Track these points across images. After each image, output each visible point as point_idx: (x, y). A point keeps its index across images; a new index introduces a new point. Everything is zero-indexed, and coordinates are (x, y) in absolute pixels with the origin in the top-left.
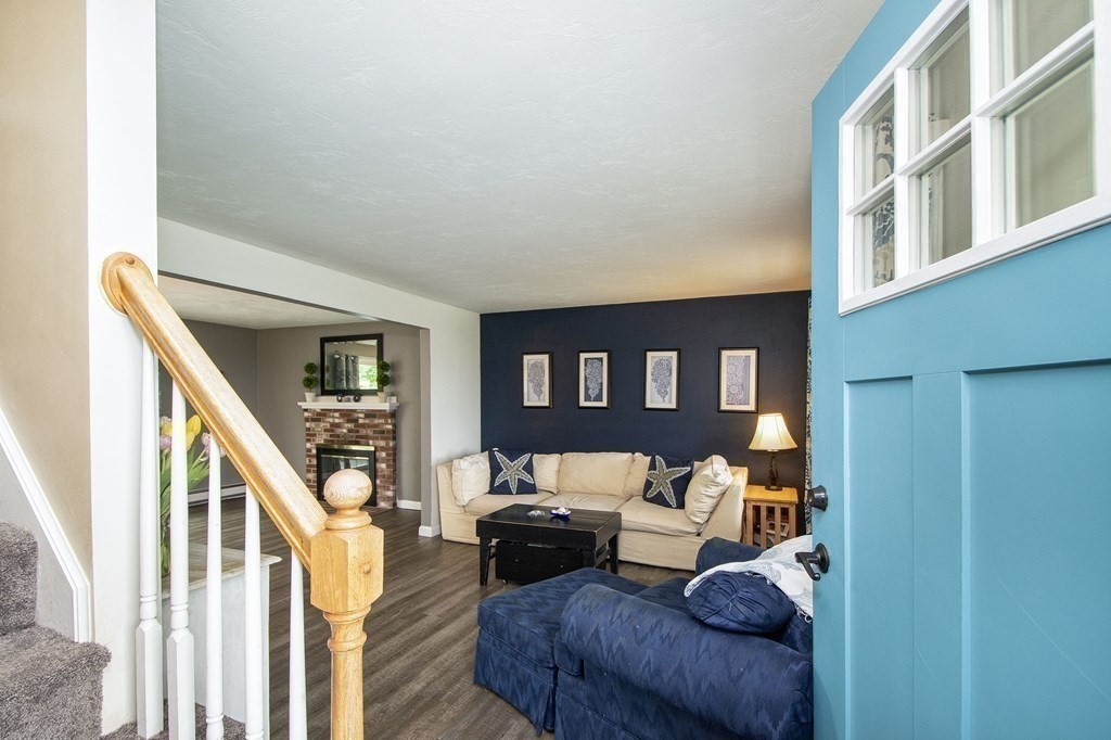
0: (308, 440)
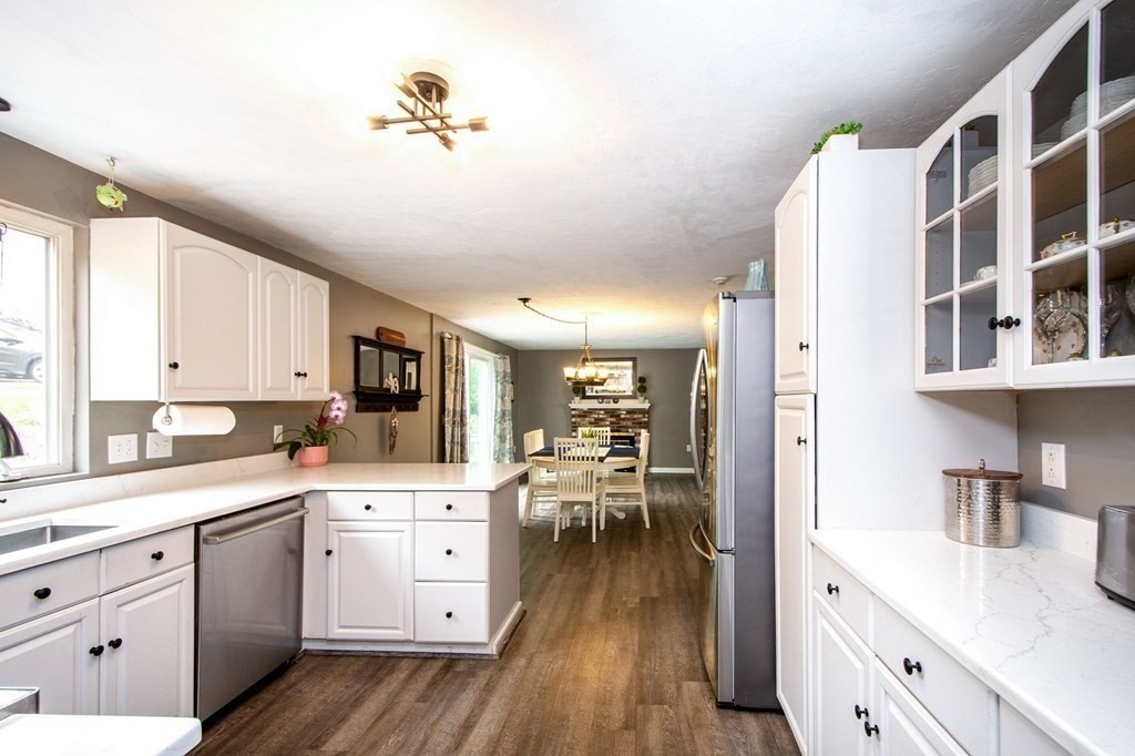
0: (575, 429)
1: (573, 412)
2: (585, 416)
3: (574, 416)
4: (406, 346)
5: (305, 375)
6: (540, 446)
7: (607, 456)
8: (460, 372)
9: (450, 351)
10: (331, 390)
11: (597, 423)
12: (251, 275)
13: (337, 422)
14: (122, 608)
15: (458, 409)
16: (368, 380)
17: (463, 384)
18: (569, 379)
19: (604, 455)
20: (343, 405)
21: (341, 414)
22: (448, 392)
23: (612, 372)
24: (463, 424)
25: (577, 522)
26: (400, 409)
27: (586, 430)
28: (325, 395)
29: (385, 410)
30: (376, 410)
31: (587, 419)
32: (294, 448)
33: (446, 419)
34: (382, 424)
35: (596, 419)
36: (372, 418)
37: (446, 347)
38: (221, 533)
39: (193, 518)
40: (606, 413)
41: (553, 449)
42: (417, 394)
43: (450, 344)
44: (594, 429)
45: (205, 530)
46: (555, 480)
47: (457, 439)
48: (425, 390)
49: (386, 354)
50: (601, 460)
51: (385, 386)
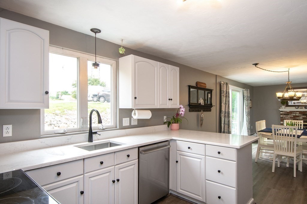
0: (281, 121)
1: (281, 113)
2: (288, 114)
3: (282, 114)
4: (207, 88)
5: (171, 100)
6: (264, 127)
7: (302, 135)
8: (227, 96)
9: (224, 89)
10: (180, 104)
11: (295, 118)
12: (156, 68)
13: (182, 115)
14: (120, 170)
15: (227, 111)
16: (194, 101)
17: (229, 101)
18: (279, 98)
19: (300, 134)
20: (183, 110)
21: (183, 113)
22: (222, 104)
23: (304, 94)
24: (229, 117)
25: (284, 164)
26: (204, 111)
27: (289, 121)
28: (177, 106)
29: (199, 111)
30: (196, 111)
31: (289, 116)
32: (169, 124)
33: (222, 115)
34: (198, 116)
35: (294, 116)
36: (194, 114)
37: (222, 87)
38: (145, 151)
39: (137, 145)
40: (300, 113)
41: (271, 129)
42: (211, 105)
43: (223, 86)
44: (293, 121)
45: (141, 149)
46: (273, 143)
47: (226, 122)
48: (214, 104)
49: (199, 91)
50: (299, 137)
51: (199, 102)
